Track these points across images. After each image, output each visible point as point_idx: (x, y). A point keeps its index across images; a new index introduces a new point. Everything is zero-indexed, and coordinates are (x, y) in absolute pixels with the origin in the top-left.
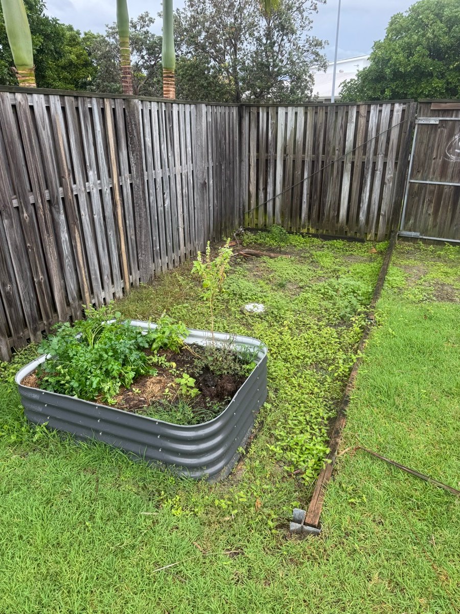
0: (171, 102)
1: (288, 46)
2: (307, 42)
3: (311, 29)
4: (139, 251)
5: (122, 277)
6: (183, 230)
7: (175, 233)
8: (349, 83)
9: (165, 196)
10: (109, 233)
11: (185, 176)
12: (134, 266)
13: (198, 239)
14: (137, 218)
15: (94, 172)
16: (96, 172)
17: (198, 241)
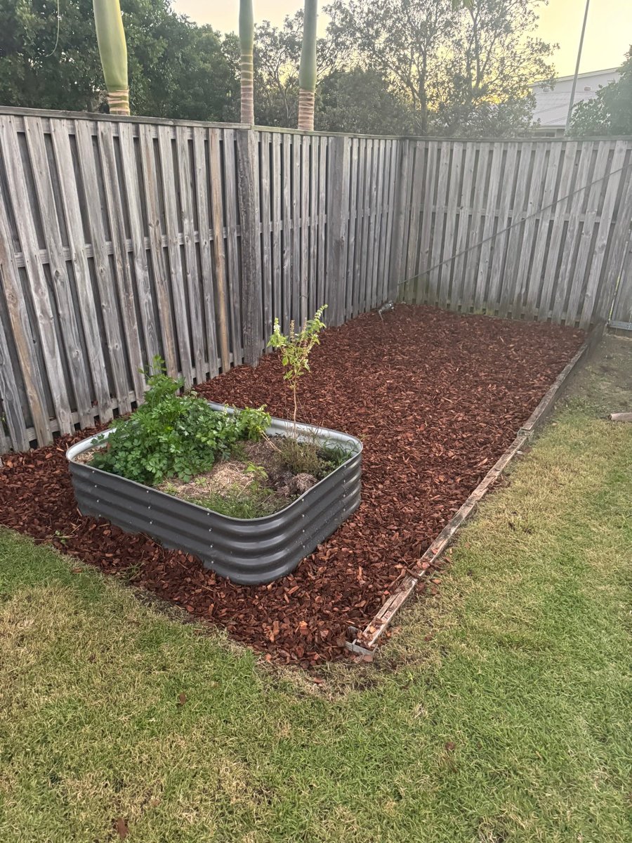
0: (301, 133)
1: (499, 52)
2: (528, 47)
3: (535, 29)
4: (244, 324)
5: (220, 355)
6: (306, 300)
7: (296, 305)
8: (586, 105)
9: (285, 255)
10: (206, 298)
11: (315, 230)
12: (237, 343)
13: (328, 314)
14: (245, 282)
15: (190, 220)
16: (192, 221)
17: (327, 317)
